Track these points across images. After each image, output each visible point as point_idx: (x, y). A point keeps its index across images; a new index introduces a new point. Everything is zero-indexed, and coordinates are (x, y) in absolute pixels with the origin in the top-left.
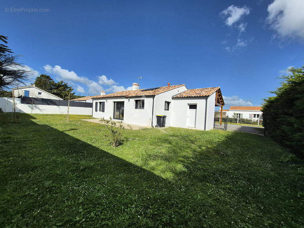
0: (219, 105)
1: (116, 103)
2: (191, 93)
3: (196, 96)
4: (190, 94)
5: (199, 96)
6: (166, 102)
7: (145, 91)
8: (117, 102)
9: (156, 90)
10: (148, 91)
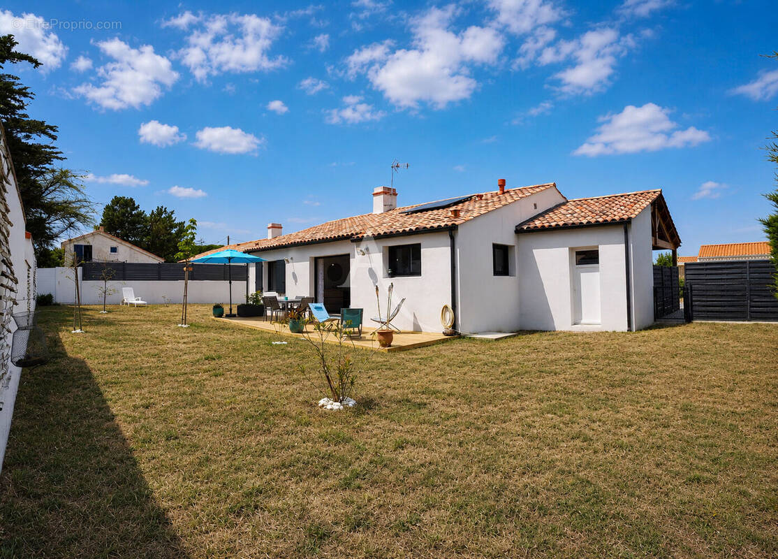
0: (664, 246)
1: (321, 263)
2: (577, 210)
3: (593, 221)
4: (575, 215)
5: (601, 220)
6: (496, 247)
7: (419, 214)
8: (327, 259)
9: (459, 207)
10: (430, 212)
